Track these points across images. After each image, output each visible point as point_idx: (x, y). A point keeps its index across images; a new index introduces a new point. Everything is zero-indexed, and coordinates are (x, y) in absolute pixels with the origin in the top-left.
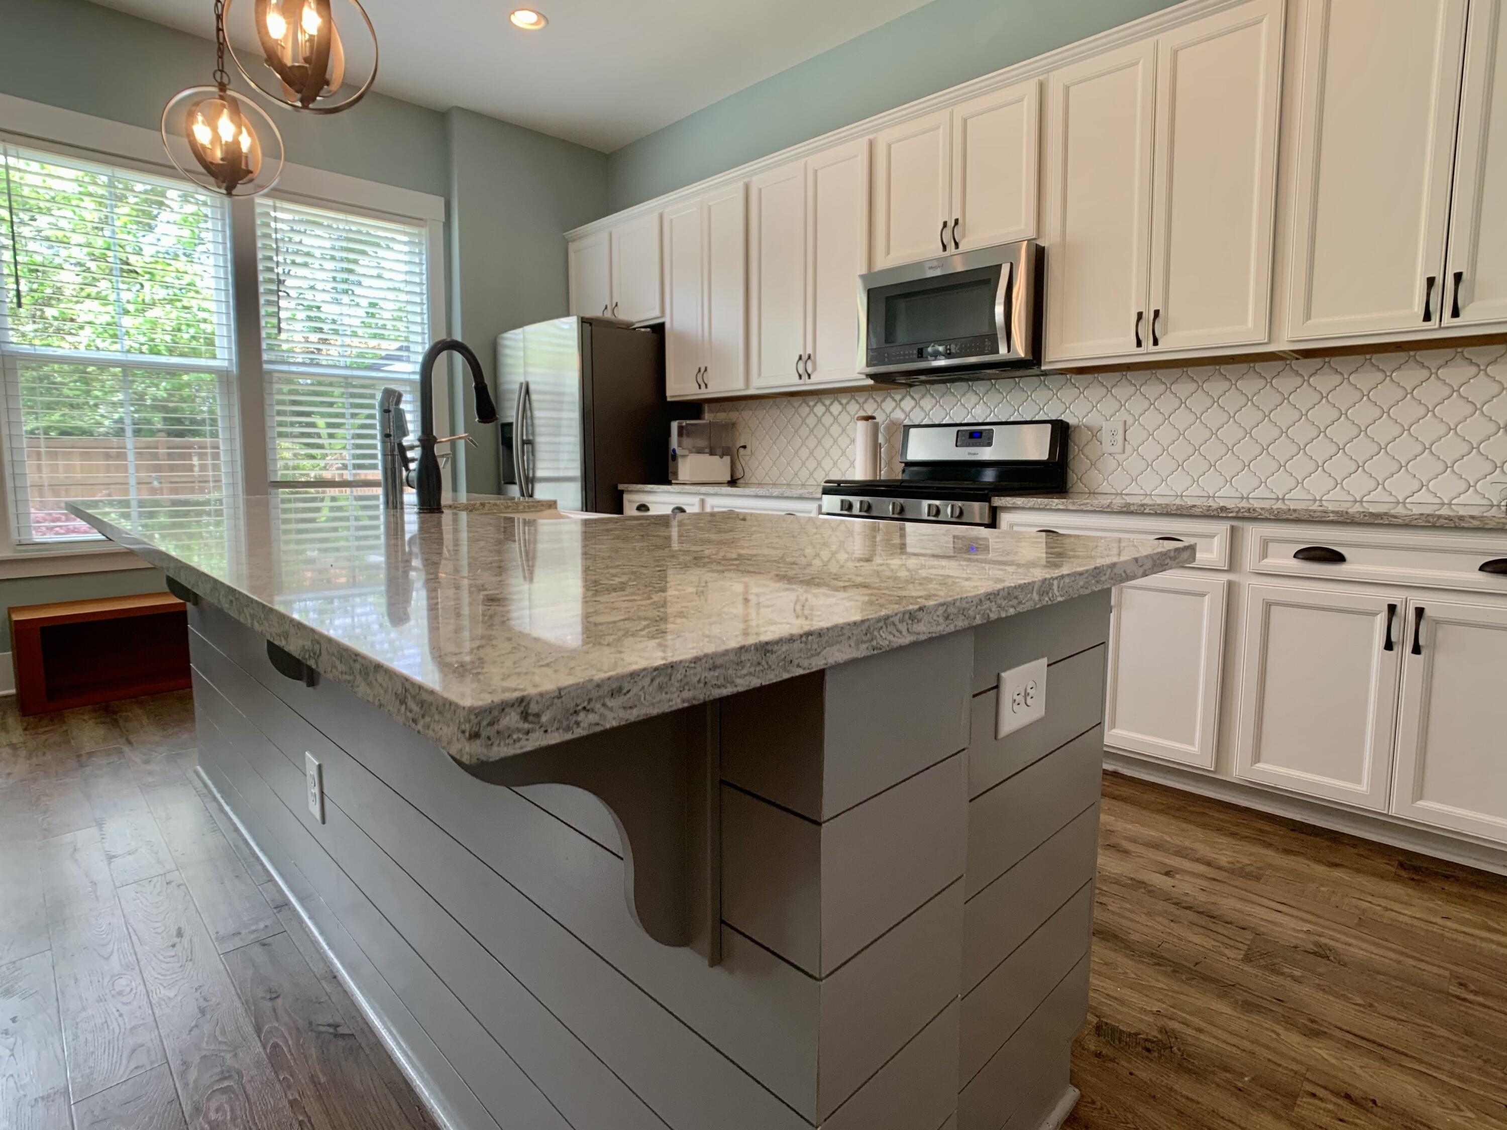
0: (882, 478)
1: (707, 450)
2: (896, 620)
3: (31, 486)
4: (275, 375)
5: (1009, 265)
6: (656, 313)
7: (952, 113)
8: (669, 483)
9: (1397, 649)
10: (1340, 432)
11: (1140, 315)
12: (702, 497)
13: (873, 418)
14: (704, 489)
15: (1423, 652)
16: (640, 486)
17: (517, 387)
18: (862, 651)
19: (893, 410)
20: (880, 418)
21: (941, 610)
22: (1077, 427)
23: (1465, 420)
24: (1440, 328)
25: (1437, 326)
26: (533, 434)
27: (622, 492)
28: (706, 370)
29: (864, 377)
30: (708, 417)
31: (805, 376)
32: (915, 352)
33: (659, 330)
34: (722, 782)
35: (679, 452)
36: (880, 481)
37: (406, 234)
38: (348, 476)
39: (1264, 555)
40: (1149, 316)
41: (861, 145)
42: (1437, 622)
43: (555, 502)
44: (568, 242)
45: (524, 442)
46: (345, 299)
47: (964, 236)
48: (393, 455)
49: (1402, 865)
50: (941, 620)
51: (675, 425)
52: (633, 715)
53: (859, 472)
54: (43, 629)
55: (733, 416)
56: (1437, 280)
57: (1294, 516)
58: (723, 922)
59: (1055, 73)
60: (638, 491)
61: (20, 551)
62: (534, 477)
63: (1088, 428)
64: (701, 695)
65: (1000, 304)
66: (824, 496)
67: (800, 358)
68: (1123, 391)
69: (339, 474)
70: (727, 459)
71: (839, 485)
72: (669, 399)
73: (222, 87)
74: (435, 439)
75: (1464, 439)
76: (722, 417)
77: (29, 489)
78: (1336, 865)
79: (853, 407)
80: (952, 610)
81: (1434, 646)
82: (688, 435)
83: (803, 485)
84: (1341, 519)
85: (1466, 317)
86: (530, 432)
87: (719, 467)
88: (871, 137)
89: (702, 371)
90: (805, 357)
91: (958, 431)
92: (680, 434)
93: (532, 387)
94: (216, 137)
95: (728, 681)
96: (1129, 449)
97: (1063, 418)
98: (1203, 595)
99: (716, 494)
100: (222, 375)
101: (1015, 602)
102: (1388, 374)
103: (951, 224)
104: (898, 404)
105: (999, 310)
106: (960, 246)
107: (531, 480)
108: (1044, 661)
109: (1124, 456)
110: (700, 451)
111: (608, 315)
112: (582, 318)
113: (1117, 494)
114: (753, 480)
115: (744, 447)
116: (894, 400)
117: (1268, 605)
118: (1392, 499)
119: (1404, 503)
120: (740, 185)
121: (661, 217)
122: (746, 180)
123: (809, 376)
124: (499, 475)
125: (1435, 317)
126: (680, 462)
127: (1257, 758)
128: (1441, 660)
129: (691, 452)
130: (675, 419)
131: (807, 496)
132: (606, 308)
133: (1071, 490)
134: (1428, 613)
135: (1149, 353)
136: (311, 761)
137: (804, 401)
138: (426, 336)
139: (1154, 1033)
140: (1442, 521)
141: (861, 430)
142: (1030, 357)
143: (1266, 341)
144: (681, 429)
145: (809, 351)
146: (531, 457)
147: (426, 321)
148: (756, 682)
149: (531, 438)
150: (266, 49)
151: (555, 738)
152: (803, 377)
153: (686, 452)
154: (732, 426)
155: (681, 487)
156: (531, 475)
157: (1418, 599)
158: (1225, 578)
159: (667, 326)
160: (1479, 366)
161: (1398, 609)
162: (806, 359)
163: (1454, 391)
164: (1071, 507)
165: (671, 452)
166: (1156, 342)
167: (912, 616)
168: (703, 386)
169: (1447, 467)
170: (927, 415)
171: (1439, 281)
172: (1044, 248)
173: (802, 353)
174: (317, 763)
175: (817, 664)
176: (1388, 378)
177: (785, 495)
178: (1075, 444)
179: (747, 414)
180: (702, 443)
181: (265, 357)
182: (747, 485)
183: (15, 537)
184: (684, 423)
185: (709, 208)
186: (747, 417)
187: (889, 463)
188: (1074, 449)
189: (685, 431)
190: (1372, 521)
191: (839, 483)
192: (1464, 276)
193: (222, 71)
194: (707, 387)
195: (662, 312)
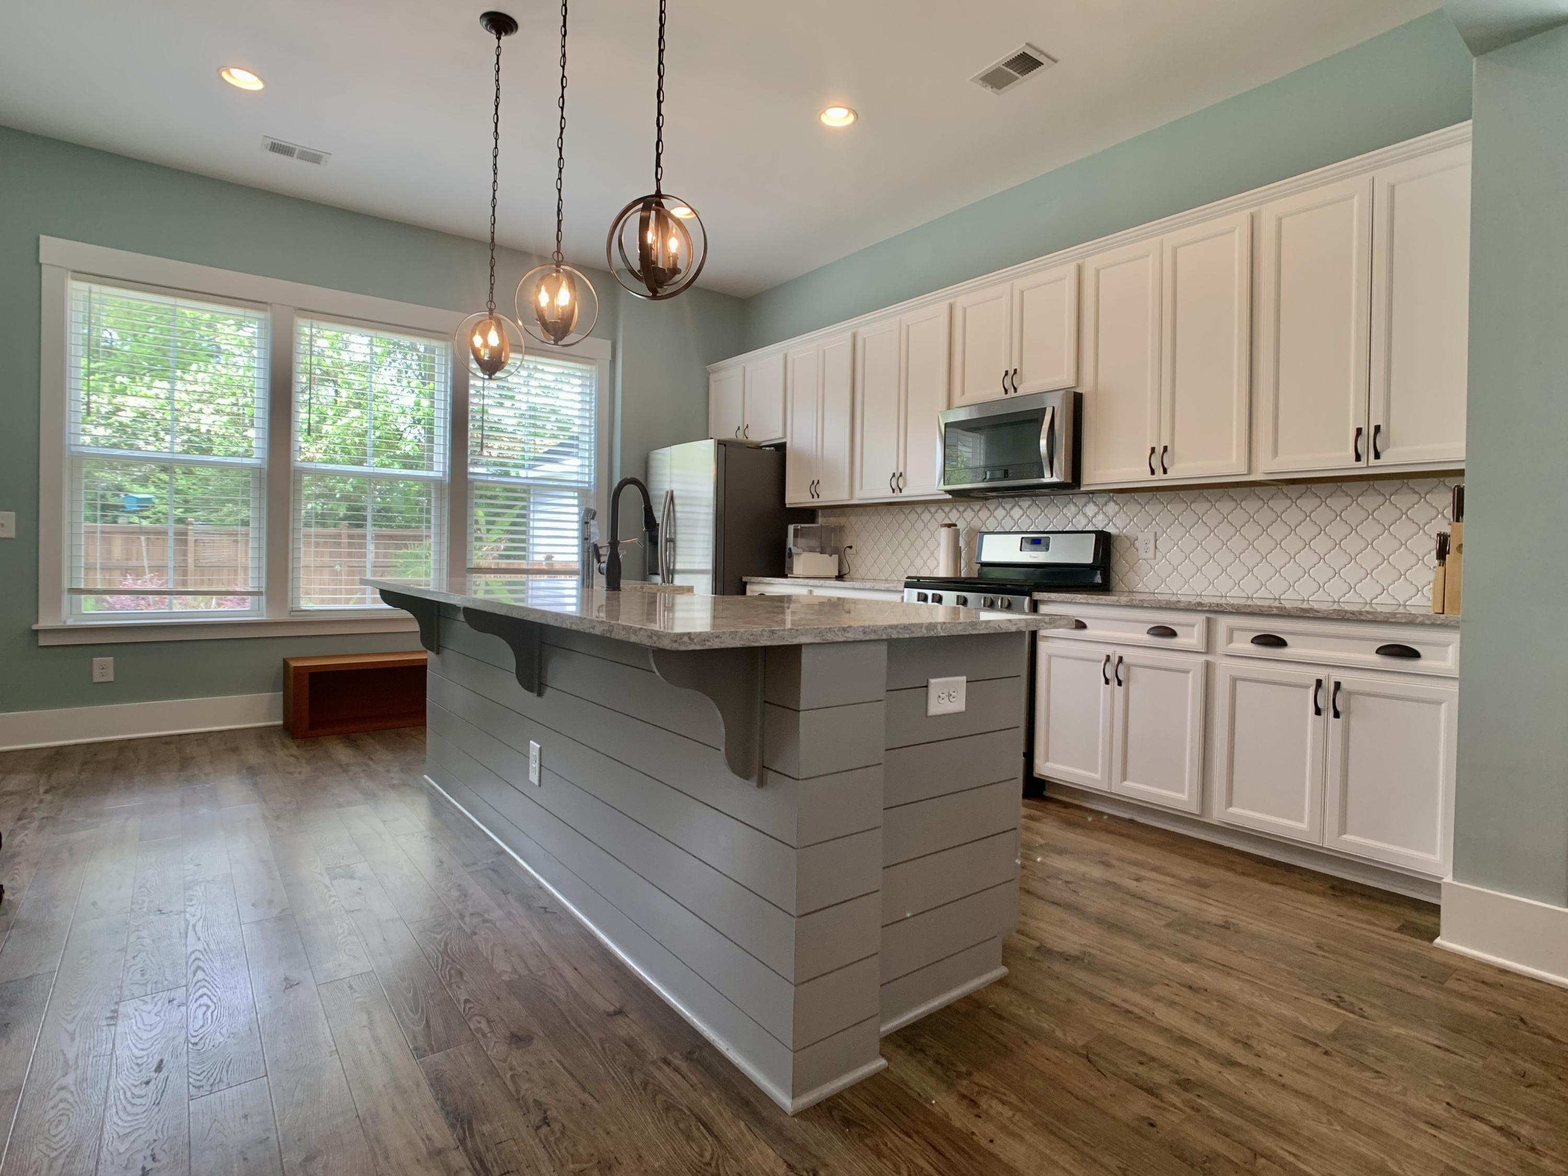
0: (963, 575)
1: (819, 550)
2: (836, 630)
3: (303, 567)
4: (476, 483)
5: (1052, 408)
6: (780, 434)
7: (1012, 285)
8: (785, 576)
9: (1324, 714)
10: (1321, 544)
11: (1153, 450)
12: (810, 588)
13: (955, 525)
14: (811, 582)
15: (1341, 717)
16: (760, 578)
17: (664, 493)
18: (817, 640)
19: (973, 519)
20: (961, 525)
21: (861, 629)
22: (1119, 536)
23: (1413, 537)
24: (1368, 467)
25: (1365, 465)
26: (675, 533)
27: (746, 583)
28: (818, 483)
29: (943, 492)
30: (821, 520)
31: (897, 490)
33: (781, 448)
34: (765, 702)
35: (794, 550)
36: (961, 578)
37: (580, 370)
38: (503, 563)
39: (1230, 641)
40: (1159, 450)
41: (943, 308)
42: (1350, 693)
43: (692, 587)
44: (709, 373)
45: (667, 540)
46: (508, 403)
47: (1021, 383)
48: (588, 552)
49: (1333, 888)
50: (861, 633)
51: (791, 528)
52: (723, 646)
53: (943, 570)
54: (311, 675)
55: (842, 521)
56: (1363, 430)
57: (1249, 610)
58: (764, 767)
59: (1090, 258)
60: (759, 583)
61: (293, 616)
62: (674, 569)
63: (1126, 537)
64: (747, 644)
65: (1043, 438)
66: (906, 589)
67: (894, 475)
68: (1153, 509)
69: (495, 563)
70: (836, 557)
71: (919, 581)
72: (787, 506)
73: (491, 311)
74: (618, 542)
75: (1413, 553)
76: (833, 521)
77: (302, 569)
78: (1277, 884)
79: (940, 516)
80: (867, 630)
81: (1349, 712)
82: (802, 536)
83: (886, 580)
84: (1282, 613)
85: (1385, 459)
86: (672, 531)
87: (829, 564)
88: (951, 301)
89: (815, 484)
90: (897, 475)
91: (1022, 538)
92: (796, 536)
93: (675, 493)
94: (486, 345)
95: (757, 641)
96: (1159, 555)
97: (1107, 530)
98: (1187, 672)
99: (821, 586)
100: (438, 482)
101: (909, 632)
102: (1355, 498)
103: (1011, 372)
104: (977, 513)
105: (1043, 443)
106: (1018, 390)
107: (672, 572)
108: (964, 678)
109: (1156, 561)
110: (812, 550)
111: (741, 437)
112: (718, 441)
113: (1151, 593)
114: (858, 576)
115: (851, 547)
116: (973, 510)
117: (1234, 680)
118: (1362, 601)
119: (1371, 604)
120: (849, 335)
121: (786, 356)
122: (854, 330)
123: (901, 490)
124: (645, 568)
125: (1364, 458)
126: (795, 558)
127: (1230, 804)
128: (1354, 722)
129: (804, 551)
130: (792, 523)
131: (892, 589)
132: (739, 430)
133: (1114, 589)
134: (1343, 686)
135: (1159, 480)
136: (534, 746)
137: (901, 509)
138: (593, 452)
139: (1078, 953)
140: (1348, 615)
141: (944, 535)
142: (1070, 481)
143: (1246, 472)
144: (796, 530)
145: (901, 470)
146: (672, 553)
147: (593, 440)
148: (768, 643)
149: (673, 537)
150: (538, 312)
151: (698, 648)
152: (895, 491)
153: (800, 551)
154: (841, 529)
155: (793, 579)
156: (671, 568)
157: (1337, 675)
158: (1203, 658)
159: (788, 445)
160: (1420, 494)
161: (1324, 682)
162: (898, 476)
163: (1403, 514)
164: (1090, 601)
165: (788, 551)
166: (1165, 471)
167: (844, 630)
168: (816, 496)
169: (1401, 575)
170: (1000, 523)
171: (1365, 431)
172: (1081, 395)
173: (895, 471)
174: (539, 746)
175: (796, 641)
176: (1355, 502)
177: (876, 588)
178: (1117, 551)
179: (852, 519)
180: (814, 543)
181: (471, 469)
182: (852, 579)
183: (290, 605)
184: (799, 526)
185: (824, 351)
186: (853, 522)
187: (968, 564)
188: (1115, 556)
189: (799, 533)
190: (1302, 614)
191: (919, 579)
192: (1382, 428)
193: (491, 301)
194: (818, 497)
195: (785, 436)
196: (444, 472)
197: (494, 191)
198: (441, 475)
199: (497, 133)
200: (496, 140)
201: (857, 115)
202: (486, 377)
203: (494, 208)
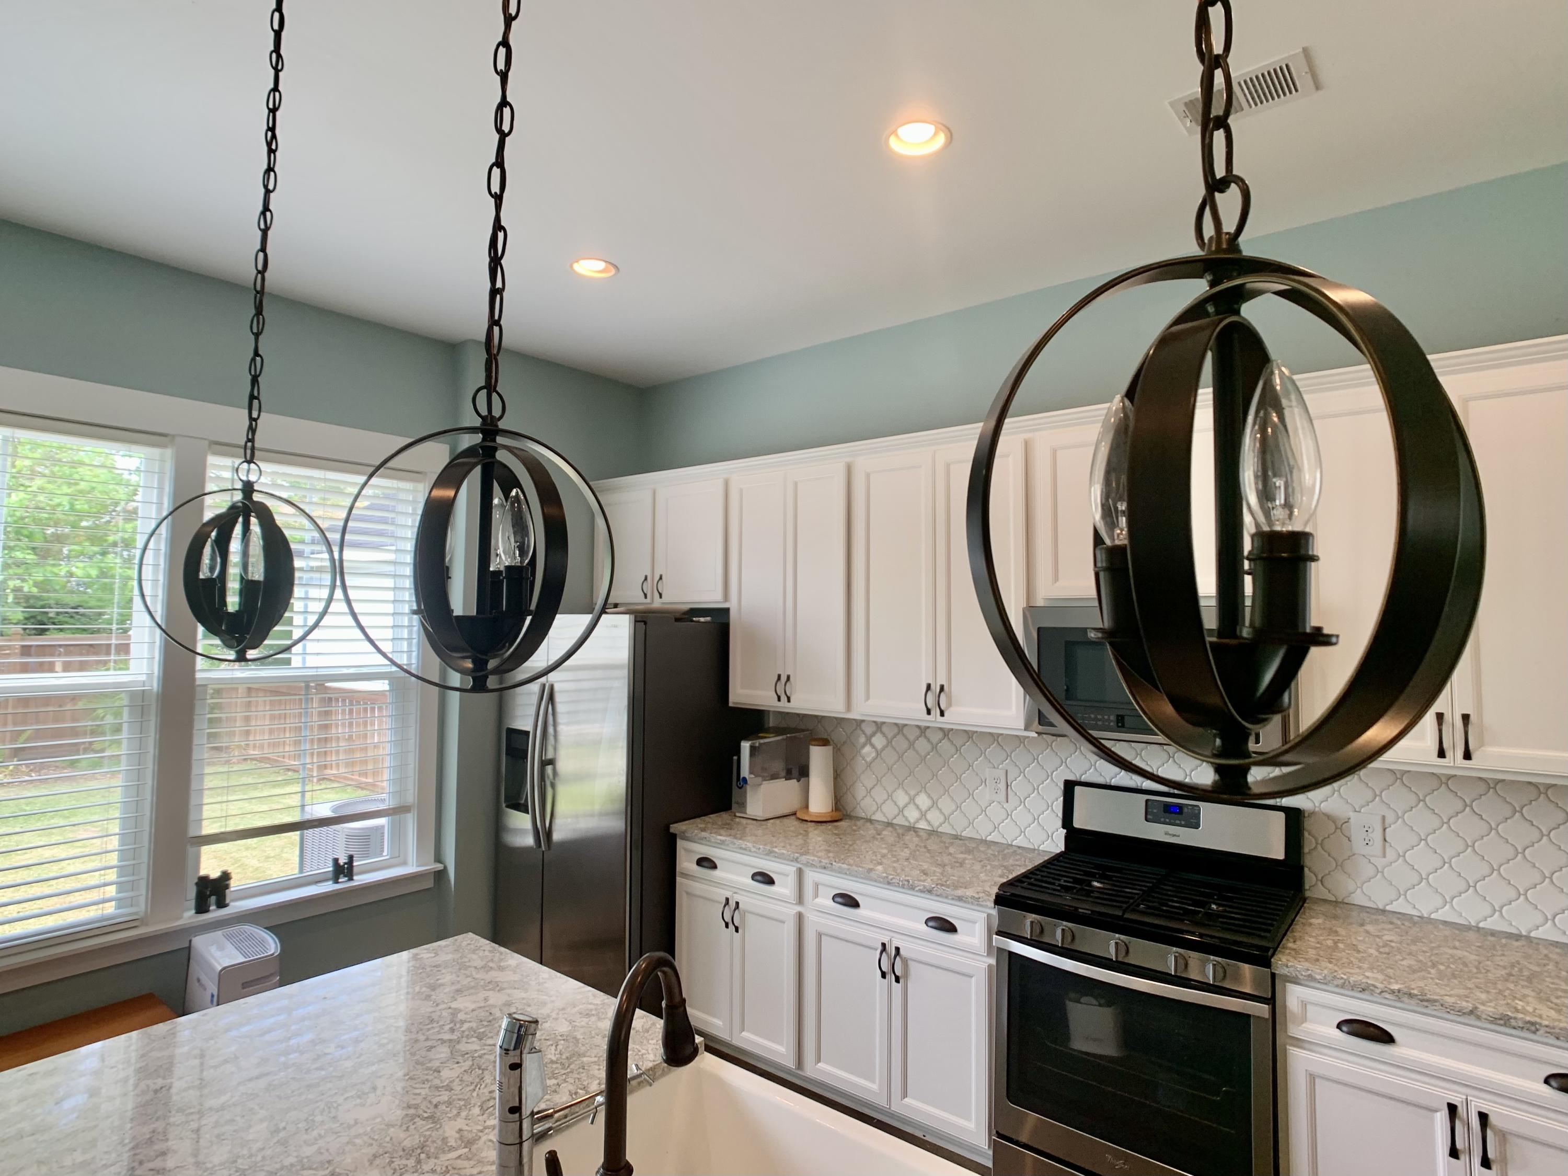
1: (783, 774)
6: (719, 595)
16: (696, 825)
22: (1313, 813)
26: (557, 750)
27: (675, 836)
28: (788, 678)
31: (936, 711)
32: (1112, 718)
35: (750, 780)
51: (745, 746)
60: (700, 840)
63: (1331, 819)
67: (930, 688)
72: (731, 705)
82: (762, 758)
89: (783, 680)
90: (935, 688)
91: (1149, 801)
92: (753, 756)
96: (1391, 853)
109: (1385, 861)
110: (777, 778)
111: (650, 593)
112: (636, 615)
113: (1377, 909)
120: (839, 467)
121: (727, 484)
122: (848, 459)
123: (942, 714)
126: (750, 792)
129: (765, 779)
130: (746, 738)
132: (646, 579)
133: (1309, 894)
135: (1453, 767)
144: (753, 749)
145: (942, 680)
149: (553, 756)
152: (933, 712)
153: (759, 780)
159: (733, 614)
162: (938, 690)
165: (740, 780)
166: (1467, 758)
168: (784, 698)
173: (932, 683)
178: (1311, 834)
180: (778, 765)
184: (759, 742)
185: (796, 484)
188: (1309, 843)
189: (759, 752)
194: (789, 701)
195: (726, 597)
196: (150, 675)
197: (268, 192)
198: (144, 678)
199: (279, 56)
200: (277, 72)
201: (951, 135)
202: (232, 655)
203: (265, 232)
